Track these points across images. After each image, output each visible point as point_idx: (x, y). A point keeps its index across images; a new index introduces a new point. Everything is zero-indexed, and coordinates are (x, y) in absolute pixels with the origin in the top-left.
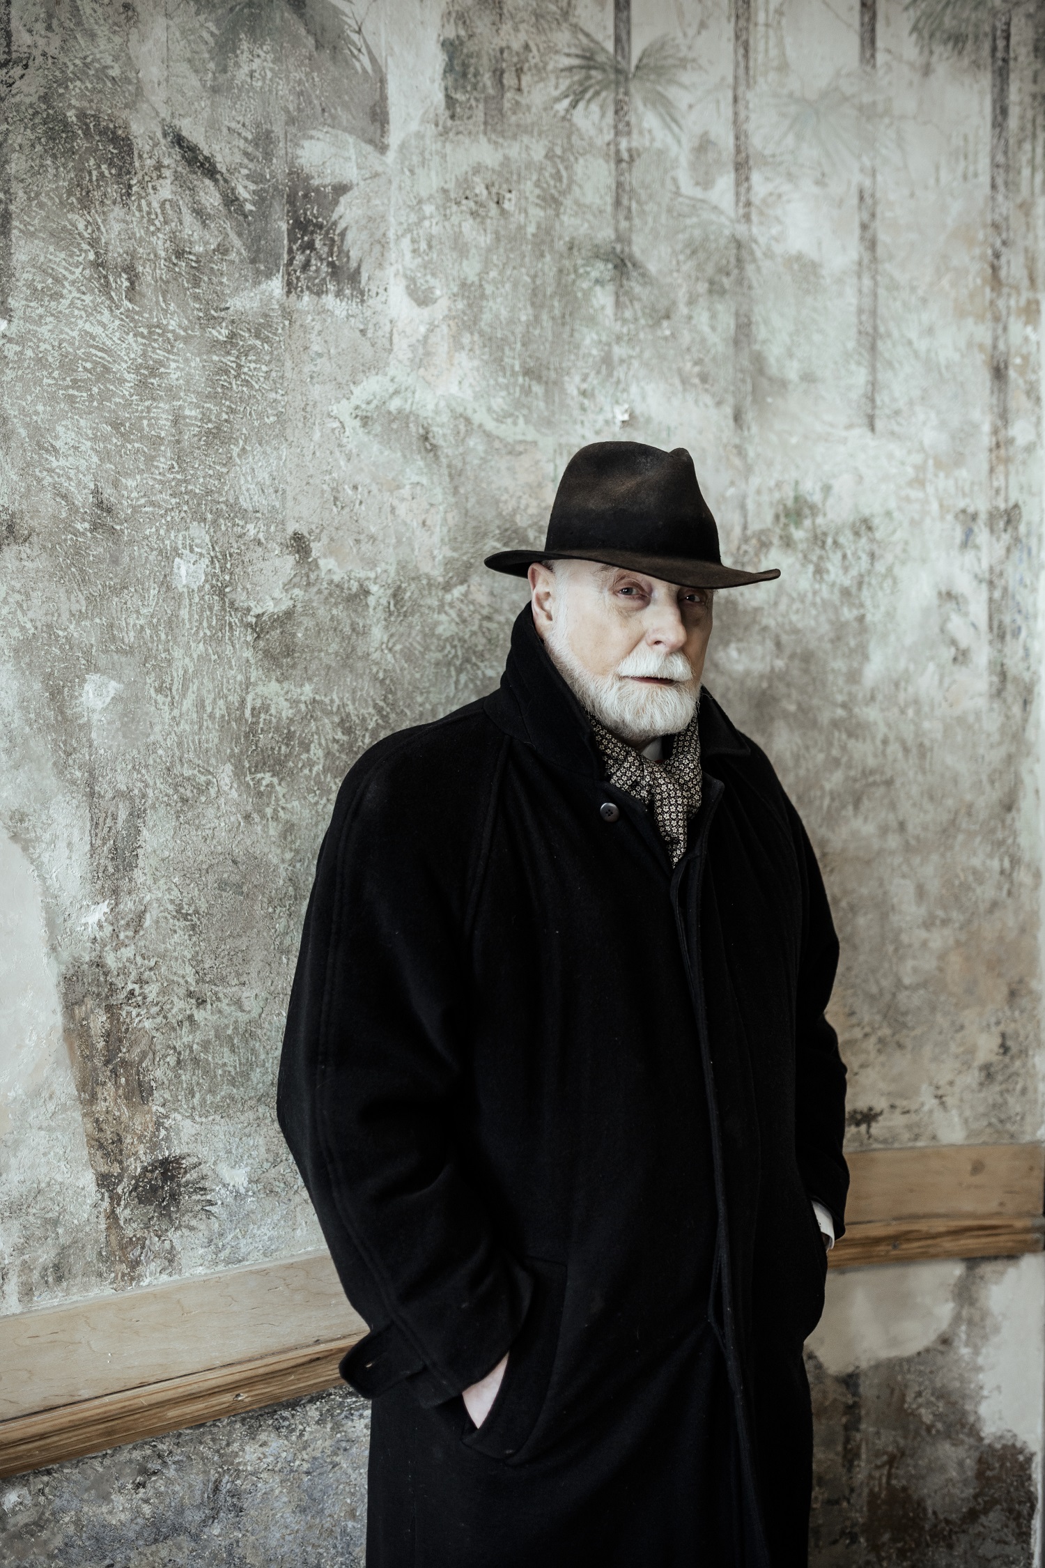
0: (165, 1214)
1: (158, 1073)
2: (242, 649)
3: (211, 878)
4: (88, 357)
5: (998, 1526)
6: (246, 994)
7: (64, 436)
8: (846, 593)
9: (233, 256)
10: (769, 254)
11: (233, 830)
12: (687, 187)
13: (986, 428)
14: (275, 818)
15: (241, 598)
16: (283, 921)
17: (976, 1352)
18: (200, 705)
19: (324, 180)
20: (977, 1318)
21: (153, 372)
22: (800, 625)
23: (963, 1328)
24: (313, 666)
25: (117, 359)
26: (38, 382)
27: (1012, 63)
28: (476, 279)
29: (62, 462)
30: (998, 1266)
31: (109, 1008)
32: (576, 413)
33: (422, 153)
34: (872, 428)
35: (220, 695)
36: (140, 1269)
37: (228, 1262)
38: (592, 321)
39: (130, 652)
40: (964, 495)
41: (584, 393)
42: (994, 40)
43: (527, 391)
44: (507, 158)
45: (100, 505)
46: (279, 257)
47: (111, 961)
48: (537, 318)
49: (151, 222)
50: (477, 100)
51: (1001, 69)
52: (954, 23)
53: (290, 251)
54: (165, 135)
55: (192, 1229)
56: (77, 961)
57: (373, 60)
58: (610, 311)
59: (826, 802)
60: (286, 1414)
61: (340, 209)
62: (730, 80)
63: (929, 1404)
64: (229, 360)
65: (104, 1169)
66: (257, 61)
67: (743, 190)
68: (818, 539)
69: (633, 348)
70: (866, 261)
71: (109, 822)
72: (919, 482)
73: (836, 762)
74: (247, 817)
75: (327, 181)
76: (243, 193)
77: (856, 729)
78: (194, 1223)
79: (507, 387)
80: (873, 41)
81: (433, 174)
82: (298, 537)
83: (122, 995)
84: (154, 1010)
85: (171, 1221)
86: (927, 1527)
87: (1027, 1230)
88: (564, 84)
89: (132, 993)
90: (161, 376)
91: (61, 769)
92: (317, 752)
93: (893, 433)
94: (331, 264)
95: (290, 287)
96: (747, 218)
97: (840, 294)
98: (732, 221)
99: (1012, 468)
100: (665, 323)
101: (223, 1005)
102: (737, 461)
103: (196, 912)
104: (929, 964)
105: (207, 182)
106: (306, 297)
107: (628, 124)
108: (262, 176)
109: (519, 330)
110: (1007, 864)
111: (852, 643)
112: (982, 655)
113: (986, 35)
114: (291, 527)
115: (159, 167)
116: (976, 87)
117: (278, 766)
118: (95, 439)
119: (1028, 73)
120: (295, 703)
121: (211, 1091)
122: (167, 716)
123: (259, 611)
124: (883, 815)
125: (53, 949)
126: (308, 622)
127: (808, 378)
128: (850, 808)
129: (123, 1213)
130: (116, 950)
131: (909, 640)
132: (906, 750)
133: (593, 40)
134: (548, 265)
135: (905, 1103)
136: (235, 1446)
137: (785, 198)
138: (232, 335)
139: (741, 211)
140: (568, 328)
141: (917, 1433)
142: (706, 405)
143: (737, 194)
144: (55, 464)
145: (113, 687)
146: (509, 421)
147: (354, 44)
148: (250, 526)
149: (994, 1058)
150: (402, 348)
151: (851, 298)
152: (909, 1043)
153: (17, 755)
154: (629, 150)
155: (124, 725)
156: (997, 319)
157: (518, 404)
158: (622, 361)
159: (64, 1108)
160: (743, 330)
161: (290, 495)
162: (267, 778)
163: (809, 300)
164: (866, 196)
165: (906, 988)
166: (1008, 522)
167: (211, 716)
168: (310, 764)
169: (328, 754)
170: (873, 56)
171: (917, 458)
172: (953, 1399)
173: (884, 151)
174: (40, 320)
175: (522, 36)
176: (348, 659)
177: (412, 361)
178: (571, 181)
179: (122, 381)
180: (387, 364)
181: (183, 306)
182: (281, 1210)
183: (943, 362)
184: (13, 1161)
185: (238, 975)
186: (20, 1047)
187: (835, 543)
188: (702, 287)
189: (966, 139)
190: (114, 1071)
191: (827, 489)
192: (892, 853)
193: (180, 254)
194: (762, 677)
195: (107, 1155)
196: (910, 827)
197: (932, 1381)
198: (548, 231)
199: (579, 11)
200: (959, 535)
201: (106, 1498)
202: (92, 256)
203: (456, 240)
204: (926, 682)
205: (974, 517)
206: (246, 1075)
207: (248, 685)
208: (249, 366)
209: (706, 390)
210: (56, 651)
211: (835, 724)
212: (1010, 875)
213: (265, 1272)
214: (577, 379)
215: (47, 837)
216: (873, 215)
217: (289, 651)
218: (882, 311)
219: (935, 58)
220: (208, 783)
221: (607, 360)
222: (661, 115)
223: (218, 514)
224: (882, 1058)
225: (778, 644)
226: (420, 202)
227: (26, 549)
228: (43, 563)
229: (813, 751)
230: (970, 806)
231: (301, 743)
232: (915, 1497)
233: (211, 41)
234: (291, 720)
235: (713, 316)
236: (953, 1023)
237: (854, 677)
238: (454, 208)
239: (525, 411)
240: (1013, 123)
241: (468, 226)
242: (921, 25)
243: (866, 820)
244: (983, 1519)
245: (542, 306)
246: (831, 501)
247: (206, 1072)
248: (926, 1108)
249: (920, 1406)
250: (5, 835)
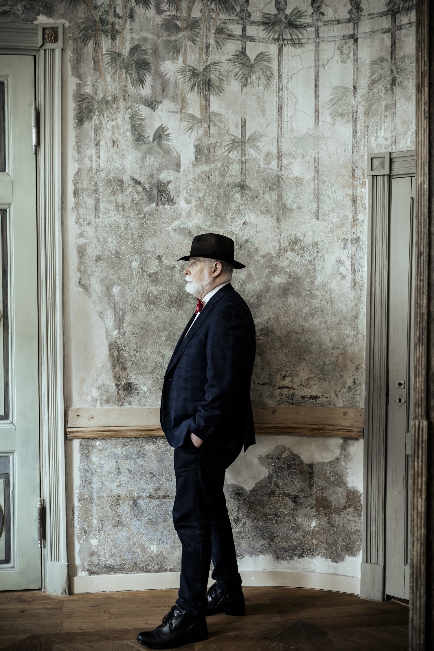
0: (129, 394)
1: (128, 365)
2: (146, 280)
3: (139, 327)
4: (115, 224)
5: (353, 512)
6: (147, 351)
7: (110, 240)
8: (310, 262)
9: (145, 200)
10: (288, 178)
11: (145, 317)
12: (262, 165)
13: (351, 216)
14: (154, 315)
15: (146, 270)
16: (155, 337)
17: (346, 464)
18: (137, 291)
19: (165, 181)
20: (347, 455)
21: (128, 225)
22: (296, 271)
23: (343, 457)
24: (162, 283)
25: (120, 224)
26: (105, 230)
27: (358, 119)
28: (203, 196)
29: (109, 245)
30: (353, 441)
31: (118, 351)
32: (230, 223)
33: (189, 171)
34: (318, 219)
35: (142, 289)
36: (124, 404)
37: (142, 406)
38: (234, 201)
39: (123, 281)
40: (344, 235)
41: (232, 218)
42: (353, 113)
43: (216, 220)
44: (211, 168)
45: (117, 252)
46: (155, 199)
47: (118, 342)
48: (219, 203)
49: (127, 196)
50: (203, 157)
51: (355, 121)
52: (342, 111)
53: (157, 197)
54: (130, 178)
55: (135, 398)
56: (112, 341)
57: (177, 153)
58: (239, 198)
59: (304, 315)
60: (155, 440)
61: (169, 186)
62: (277, 137)
63: (333, 476)
64: (144, 221)
65: (117, 383)
66: (150, 159)
67: (280, 163)
68: (302, 248)
69: (246, 206)
70: (316, 176)
71: (118, 314)
72: (331, 232)
73: (307, 305)
74: (147, 314)
75: (166, 181)
76: (147, 187)
77: (312, 296)
78: (135, 396)
79: (211, 219)
80: (318, 120)
81: (191, 175)
82: (159, 256)
83: (121, 349)
84: (127, 352)
85: (130, 395)
86: (333, 509)
87: (358, 432)
88: (227, 148)
89: (123, 348)
90: (129, 226)
91: (109, 304)
92: (163, 301)
93: (324, 220)
94: (167, 198)
95: (157, 204)
96: (281, 170)
97: (309, 185)
98: (276, 171)
99: (358, 227)
100: (256, 199)
101: (142, 353)
102: (277, 230)
103: (136, 333)
104: (333, 359)
105: (139, 186)
106: (161, 206)
107: (245, 154)
108: (151, 183)
109: (214, 206)
110: (355, 333)
111: (312, 275)
112: (349, 277)
113: (351, 112)
114: (157, 254)
115: (129, 185)
116: (348, 126)
117: (154, 304)
118: (116, 240)
119: (363, 121)
120: (158, 291)
121: (140, 371)
122: (130, 294)
123: (150, 272)
124: (320, 319)
125: (107, 339)
126: (161, 274)
127: (299, 208)
128: (311, 317)
129: (120, 392)
130: (119, 340)
131: (328, 274)
132: (327, 302)
133: (235, 136)
134: (222, 190)
135: (326, 395)
136: (144, 444)
137: (292, 163)
138: (144, 216)
139: (279, 169)
140: (227, 204)
141: (330, 483)
142: (268, 218)
143: (278, 165)
144: (108, 245)
145: (119, 288)
146: (211, 227)
147: (173, 151)
148: (148, 255)
149: (352, 385)
150: (184, 214)
151: (312, 186)
152: (327, 379)
153: (100, 301)
154: (245, 160)
155: (121, 295)
156: (354, 187)
157: (214, 223)
158: (243, 210)
159: (109, 370)
160: (280, 197)
161: (157, 248)
162: (152, 306)
163: (300, 188)
164: (316, 159)
165: (327, 365)
166: (357, 241)
167: (140, 294)
168: (162, 304)
169: (166, 302)
170: (318, 123)
171: (331, 226)
172: (340, 475)
173: (321, 147)
174: (105, 218)
175: (215, 140)
176: (171, 281)
177: (186, 216)
178: (228, 170)
179: (121, 228)
180: (180, 218)
181: (134, 211)
182: (154, 397)
183: (338, 200)
184: (99, 379)
185: (145, 347)
186: (100, 357)
187: (307, 249)
188: (267, 189)
189: (345, 141)
190: (119, 364)
191: (305, 235)
192: (323, 329)
193: (133, 201)
194: (285, 284)
195: (117, 380)
196: (328, 323)
197: (334, 470)
198: (222, 183)
199: (231, 131)
200: (343, 245)
201: (116, 448)
202: (115, 204)
203: (197, 189)
204: (333, 284)
205: (347, 240)
206: (147, 368)
207: (147, 287)
208: (148, 222)
209: (268, 214)
210: (108, 281)
211: (307, 295)
212: (356, 336)
213: (149, 409)
214: (230, 215)
215: (106, 317)
216: (318, 164)
217: (157, 280)
218: (321, 188)
219: (336, 120)
220: (139, 307)
221: (239, 210)
222: (255, 150)
223: (141, 252)
224: (320, 383)
225: (290, 275)
226: (188, 182)
227: (102, 262)
228: (105, 264)
229: (300, 302)
230: (345, 317)
231: (160, 299)
232: (329, 500)
233: (140, 157)
234: (157, 295)
235: (270, 195)
236: (340, 375)
237: (312, 283)
238: (197, 181)
239: (216, 224)
240: (358, 134)
241: (200, 185)
242: (332, 113)
243: (315, 320)
244: (348, 509)
245: (220, 200)
246: (306, 238)
247: (138, 366)
248: (332, 397)
249: (330, 476)
250: (98, 316)
